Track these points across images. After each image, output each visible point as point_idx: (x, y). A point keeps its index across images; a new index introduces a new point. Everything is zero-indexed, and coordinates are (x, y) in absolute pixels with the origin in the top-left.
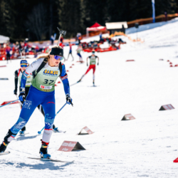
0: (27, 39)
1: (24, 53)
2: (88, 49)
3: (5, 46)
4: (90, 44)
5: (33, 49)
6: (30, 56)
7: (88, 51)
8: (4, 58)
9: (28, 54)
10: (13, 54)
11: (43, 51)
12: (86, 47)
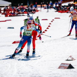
0: (22, 4)
1: (21, 12)
2: (61, 11)
3: (9, 8)
4: (62, 8)
5: (26, 10)
6: (24, 14)
7: (61, 12)
8: (8, 16)
9: (23, 13)
10: (14, 13)
11: (33, 11)
12: (59, 9)
